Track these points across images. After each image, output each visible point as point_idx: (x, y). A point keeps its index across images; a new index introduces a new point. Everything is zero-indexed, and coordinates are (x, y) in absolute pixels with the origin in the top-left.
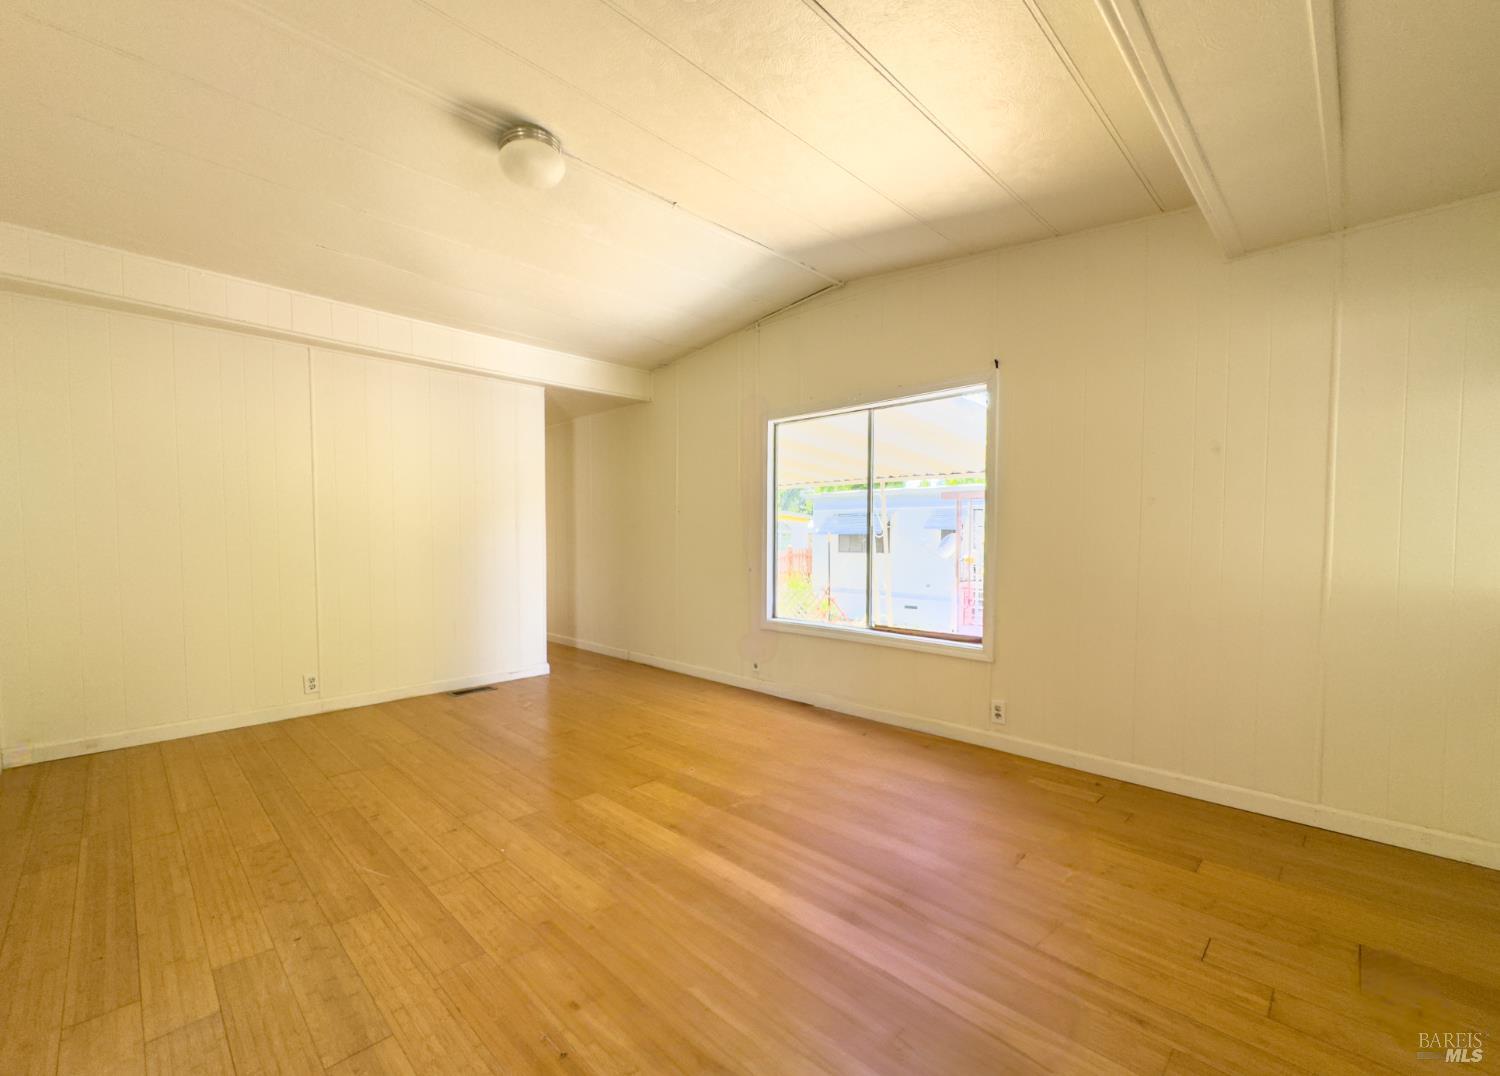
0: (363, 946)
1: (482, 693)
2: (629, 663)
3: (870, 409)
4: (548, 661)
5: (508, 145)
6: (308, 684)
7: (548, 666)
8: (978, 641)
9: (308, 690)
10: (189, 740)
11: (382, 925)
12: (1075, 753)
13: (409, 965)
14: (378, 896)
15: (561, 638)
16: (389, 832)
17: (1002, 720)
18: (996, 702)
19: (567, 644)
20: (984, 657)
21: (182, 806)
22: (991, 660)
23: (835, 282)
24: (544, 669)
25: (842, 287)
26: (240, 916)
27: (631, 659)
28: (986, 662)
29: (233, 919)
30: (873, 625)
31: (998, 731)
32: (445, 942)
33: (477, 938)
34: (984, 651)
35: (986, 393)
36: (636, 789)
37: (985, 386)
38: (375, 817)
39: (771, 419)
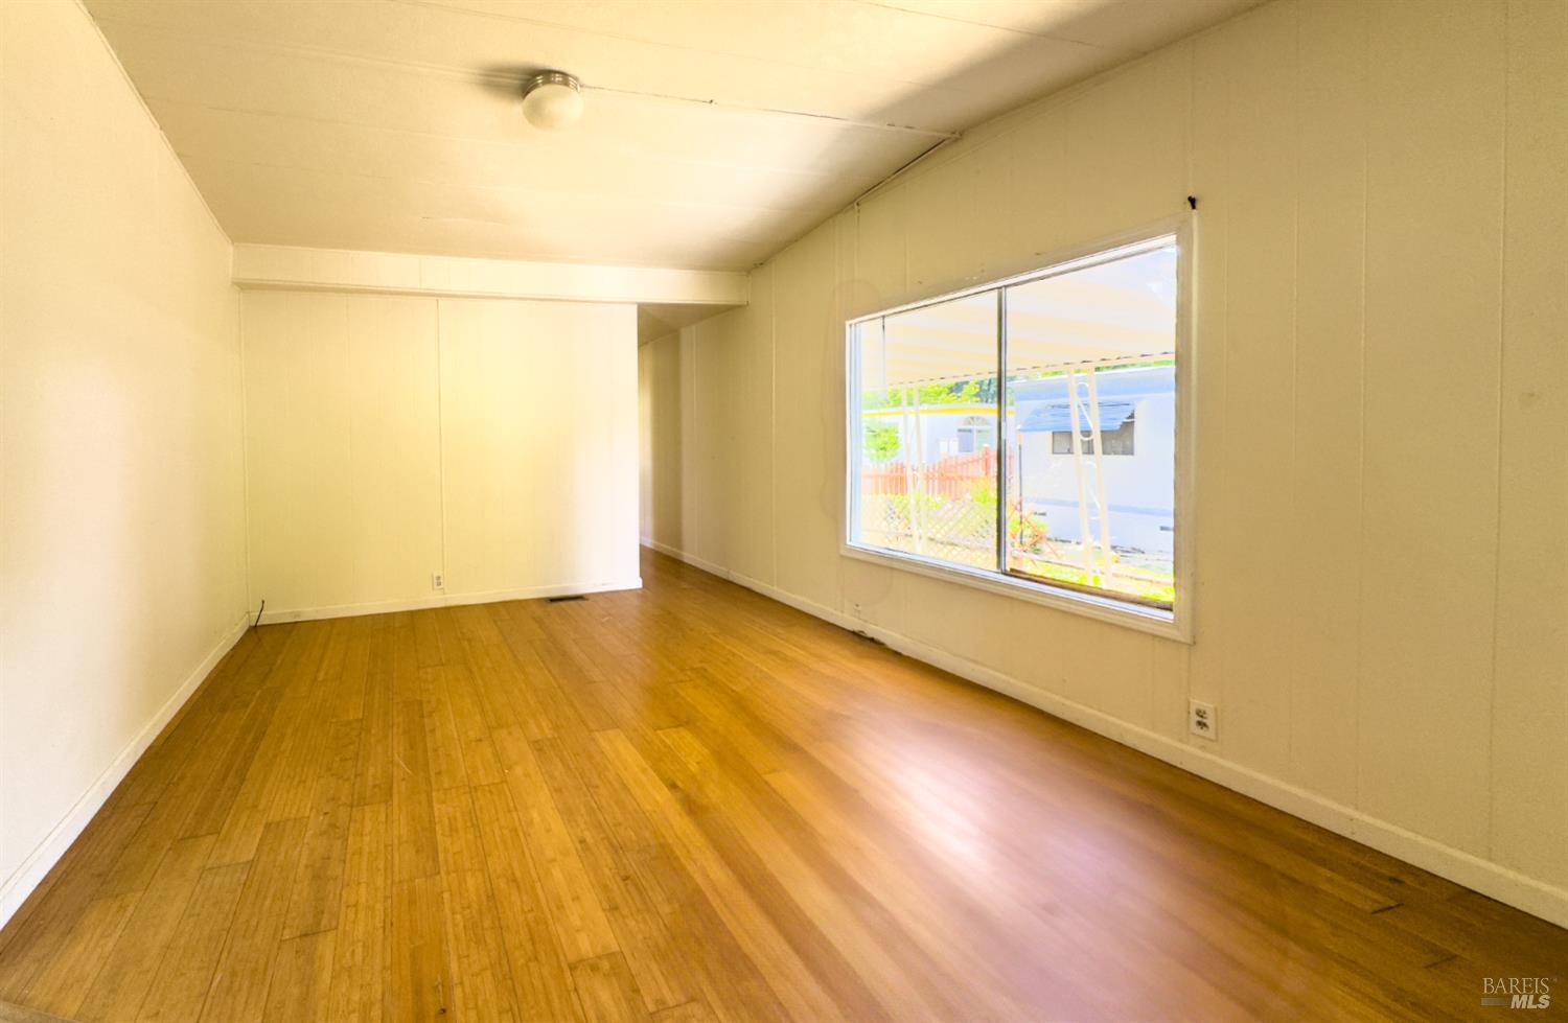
0: (362, 835)
1: (572, 603)
2: (727, 584)
3: (1000, 288)
4: (641, 576)
5: (529, 95)
6: (435, 581)
7: (640, 580)
8: (1169, 609)
9: (436, 587)
10: (352, 619)
11: (384, 820)
12: (1356, 815)
13: (381, 866)
14: (395, 791)
15: (666, 548)
16: (433, 731)
17: (1210, 733)
18: (1197, 703)
19: (673, 556)
20: (1173, 634)
21: (321, 676)
22: (1189, 641)
23: (945, 135)
24: (636, 583)
25: (957, 140)
26: (304, 782)
27: (731, 579)
28: (1179, 642)
29: (299, 782)
30: (1008, 569)
31: (1202, 748)
32: (417, 852)
33: (441, 857)
34: (1175, 625)
35: (1175, 247)
36: (659, 732)
37: (1173, 238)
38: (431, 714)
39: (848, 319)
